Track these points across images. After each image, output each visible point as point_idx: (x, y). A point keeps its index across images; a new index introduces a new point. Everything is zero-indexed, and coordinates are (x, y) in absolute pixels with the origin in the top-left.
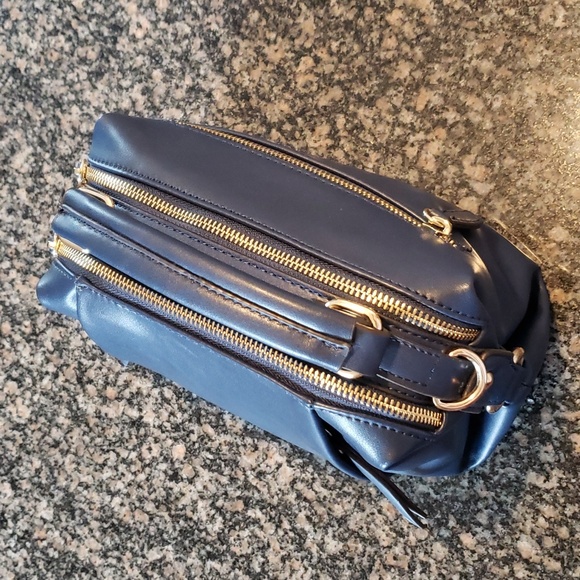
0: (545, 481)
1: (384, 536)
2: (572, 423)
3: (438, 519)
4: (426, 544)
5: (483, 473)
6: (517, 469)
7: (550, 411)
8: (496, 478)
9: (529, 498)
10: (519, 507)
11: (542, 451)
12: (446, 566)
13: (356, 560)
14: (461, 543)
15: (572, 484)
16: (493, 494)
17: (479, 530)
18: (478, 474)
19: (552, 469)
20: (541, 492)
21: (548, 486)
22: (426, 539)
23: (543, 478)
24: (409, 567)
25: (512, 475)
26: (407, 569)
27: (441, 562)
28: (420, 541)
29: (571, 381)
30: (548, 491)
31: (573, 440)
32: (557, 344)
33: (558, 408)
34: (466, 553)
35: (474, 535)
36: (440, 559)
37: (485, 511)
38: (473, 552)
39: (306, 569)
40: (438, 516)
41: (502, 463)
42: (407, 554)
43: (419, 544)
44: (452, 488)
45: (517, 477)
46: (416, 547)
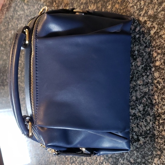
0: (155, 29)
1: (145, 89)
2: (146, 12)
3: (149, 69)
4: (153, 78)
5: (145, 46)
6: (148, 35)
7: (140, 17)
8: (148, 43)
9: (156, 36)
10: (157, 41)
11: (148, 25)
12: (161, 76)
13: (147, 103)
14: (158, 66)
15: (159, 21)
16: (151, 47)
17: (157, 58)
18: (144, 48)
19: (153, 25)
20: (156, 32)
21: (156, 28)
22: (152, 77)
23: (154, 29)
24: (156, 88)
25: (149, 38)
26: (156, 89)
27: (159, 76)
28: (152, 79)
29: (137, 7)
30: (157, 30)
31: (149, 14)
32: (128, 6)
33: (141, 14)
34: (161, 67)
35: (157, 60)
36: (158, 76)
37: (154, 52)
38: (161, 64)
39: (143, 122)
40: (148, 68)
41: (145, 39)
42: (153, 86)
43: (152, 80)
44: (144, 59)
45: (150, 37)
46: (152, 81)
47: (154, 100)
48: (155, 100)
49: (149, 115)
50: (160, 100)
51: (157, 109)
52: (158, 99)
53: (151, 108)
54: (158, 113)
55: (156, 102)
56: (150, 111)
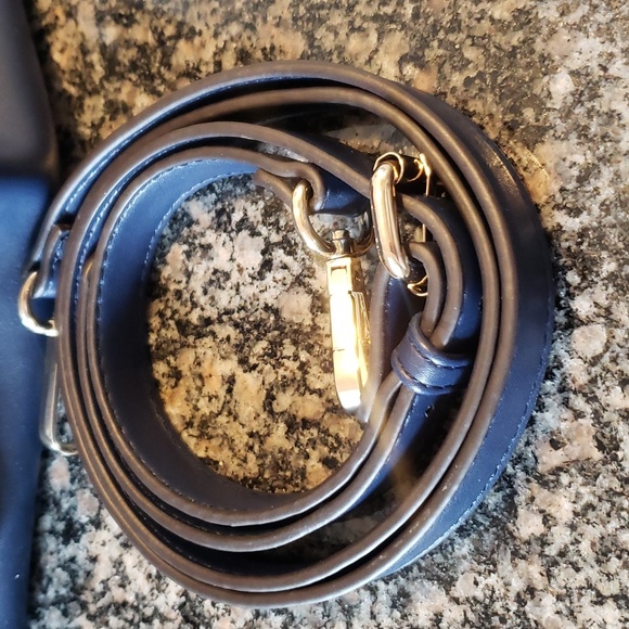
47: (539, 519)
48: (547, 519)
49: (448, 584)
50: (585, 547)
51: (531, 590)
52: (573, 527)
53: (477, 551)
54: (521, 614)
55: (543, 541)
56: (465, 565)
